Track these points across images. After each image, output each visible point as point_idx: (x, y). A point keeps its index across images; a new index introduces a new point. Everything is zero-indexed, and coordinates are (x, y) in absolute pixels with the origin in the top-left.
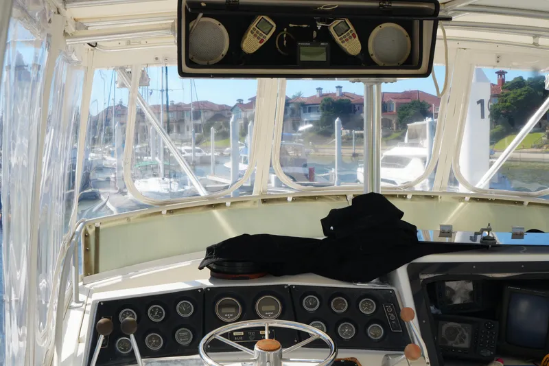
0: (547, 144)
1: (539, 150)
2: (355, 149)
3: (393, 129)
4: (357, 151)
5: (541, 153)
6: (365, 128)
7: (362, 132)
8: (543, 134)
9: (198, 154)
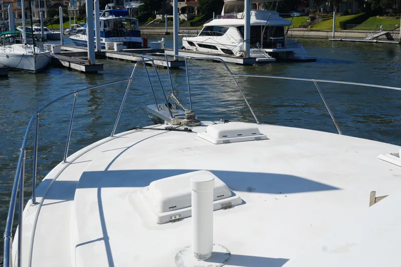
0: (310, 24)
1: (305, 29)
2: (167, 29)
3: (195, 14)
4: (169, 31)
5: (307, 31)
6: (174, 13)
7: (171, 16)
8: (307, 18)
9: (45, 33)
